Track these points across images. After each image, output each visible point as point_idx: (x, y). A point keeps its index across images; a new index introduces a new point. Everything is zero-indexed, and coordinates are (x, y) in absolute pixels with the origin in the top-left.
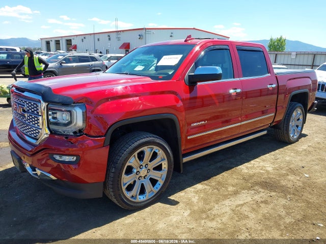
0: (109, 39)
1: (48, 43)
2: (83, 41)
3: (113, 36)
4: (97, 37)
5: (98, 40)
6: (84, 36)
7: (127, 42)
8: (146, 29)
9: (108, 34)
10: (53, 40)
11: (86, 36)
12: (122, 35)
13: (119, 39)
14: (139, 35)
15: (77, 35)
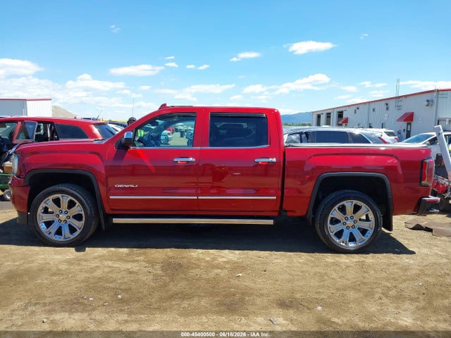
0: (387, 109)
1: (319, 117)
2: (355, 113)
3: (392, 104)
4: (373, 106)
5: (374, 110)
6: (357, 106)
7: (410, 111)
8: (438, 91)
9: (386, 102)
10: (325, 113)
11: (360, 106)
12: (404, 102)
13: (399, 108)
14: (428, 101)
15: (349, 106)
